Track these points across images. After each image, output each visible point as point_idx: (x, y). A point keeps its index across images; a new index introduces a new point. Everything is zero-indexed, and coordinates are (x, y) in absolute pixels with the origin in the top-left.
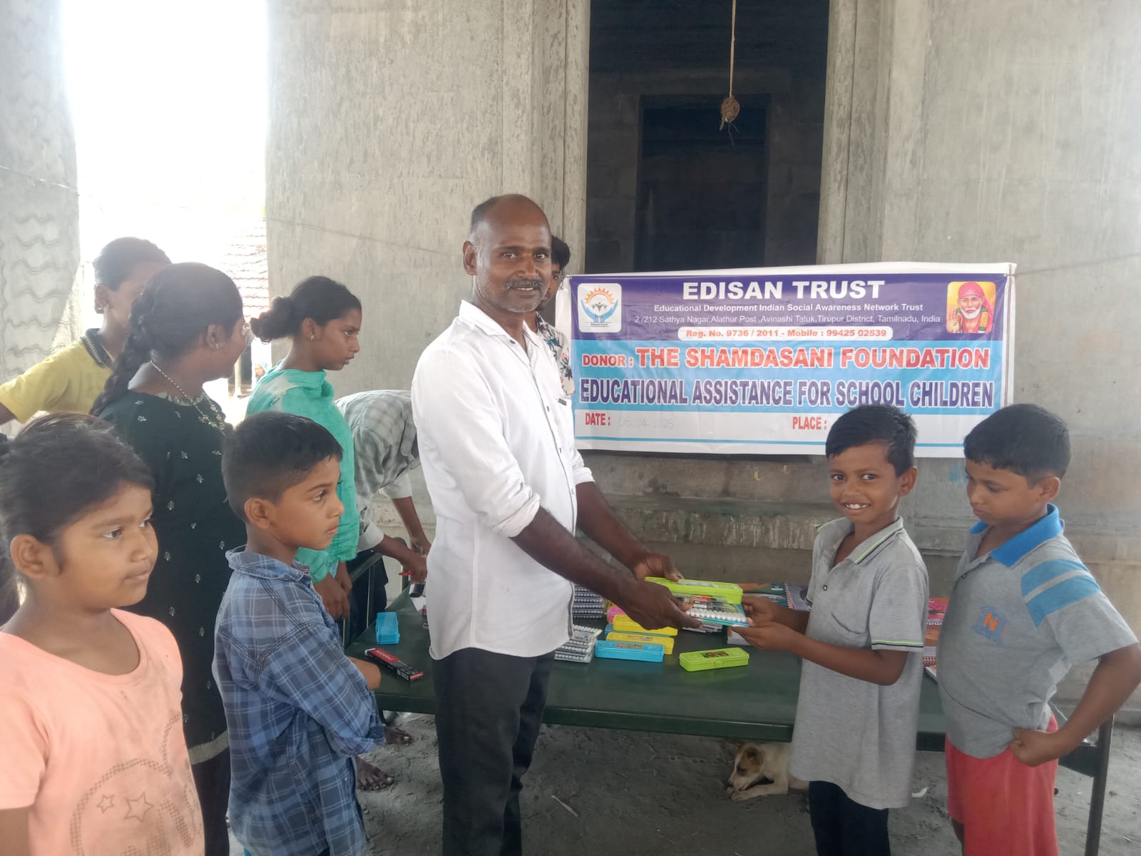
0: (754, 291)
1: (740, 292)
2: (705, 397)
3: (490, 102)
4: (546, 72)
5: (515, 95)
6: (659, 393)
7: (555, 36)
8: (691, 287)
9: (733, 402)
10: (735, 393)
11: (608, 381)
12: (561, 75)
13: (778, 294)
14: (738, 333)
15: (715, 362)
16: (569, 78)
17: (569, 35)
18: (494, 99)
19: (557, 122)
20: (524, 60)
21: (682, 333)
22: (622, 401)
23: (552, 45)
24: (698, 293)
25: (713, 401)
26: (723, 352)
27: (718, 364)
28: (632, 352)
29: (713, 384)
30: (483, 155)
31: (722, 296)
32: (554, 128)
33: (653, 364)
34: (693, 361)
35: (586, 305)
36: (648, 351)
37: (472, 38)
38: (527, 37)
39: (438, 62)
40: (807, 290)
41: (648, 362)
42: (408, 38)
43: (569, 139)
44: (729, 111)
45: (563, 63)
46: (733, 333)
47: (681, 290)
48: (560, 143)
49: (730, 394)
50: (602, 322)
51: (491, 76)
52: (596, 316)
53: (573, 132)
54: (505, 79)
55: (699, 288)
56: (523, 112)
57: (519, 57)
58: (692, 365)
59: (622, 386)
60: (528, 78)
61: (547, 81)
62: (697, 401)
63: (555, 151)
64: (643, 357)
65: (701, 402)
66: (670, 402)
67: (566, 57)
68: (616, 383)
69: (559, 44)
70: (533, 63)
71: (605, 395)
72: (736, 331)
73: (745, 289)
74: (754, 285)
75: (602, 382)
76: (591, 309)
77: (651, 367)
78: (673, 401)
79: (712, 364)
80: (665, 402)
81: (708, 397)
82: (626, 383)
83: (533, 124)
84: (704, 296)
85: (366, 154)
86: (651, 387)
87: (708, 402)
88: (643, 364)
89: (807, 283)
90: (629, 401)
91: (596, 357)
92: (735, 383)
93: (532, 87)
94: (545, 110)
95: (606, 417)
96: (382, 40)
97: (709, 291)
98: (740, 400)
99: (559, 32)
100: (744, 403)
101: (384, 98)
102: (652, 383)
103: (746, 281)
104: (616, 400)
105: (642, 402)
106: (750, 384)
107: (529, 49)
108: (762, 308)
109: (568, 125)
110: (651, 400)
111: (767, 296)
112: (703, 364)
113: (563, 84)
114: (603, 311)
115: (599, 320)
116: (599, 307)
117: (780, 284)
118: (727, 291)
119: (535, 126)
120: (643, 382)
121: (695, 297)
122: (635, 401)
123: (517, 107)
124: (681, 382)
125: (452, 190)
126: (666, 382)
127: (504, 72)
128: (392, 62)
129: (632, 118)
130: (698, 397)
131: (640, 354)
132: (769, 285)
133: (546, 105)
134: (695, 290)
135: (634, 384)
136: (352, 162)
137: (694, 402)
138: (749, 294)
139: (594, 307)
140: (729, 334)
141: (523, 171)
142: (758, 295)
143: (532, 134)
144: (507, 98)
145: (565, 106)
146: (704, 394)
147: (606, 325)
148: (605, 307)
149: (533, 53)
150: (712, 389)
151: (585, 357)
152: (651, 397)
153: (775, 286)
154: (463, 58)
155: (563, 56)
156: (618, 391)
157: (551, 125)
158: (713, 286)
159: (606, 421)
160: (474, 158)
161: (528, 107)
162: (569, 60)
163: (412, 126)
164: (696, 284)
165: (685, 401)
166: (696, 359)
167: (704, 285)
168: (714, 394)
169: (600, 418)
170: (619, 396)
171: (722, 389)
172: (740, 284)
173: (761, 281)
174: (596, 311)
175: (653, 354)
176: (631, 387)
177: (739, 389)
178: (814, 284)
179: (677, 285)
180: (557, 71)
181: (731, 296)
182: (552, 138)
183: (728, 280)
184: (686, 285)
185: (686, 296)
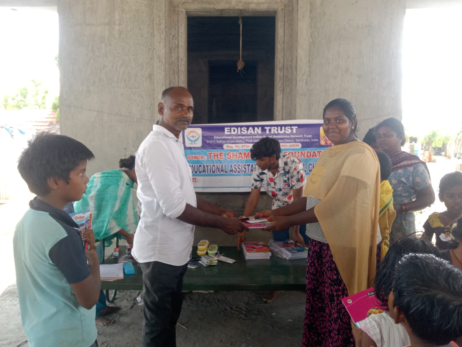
0: (251, 131)
1: (246, 131)
2: (234, 171)
3: (149, 60)
4: (170, 49)
5: (159, 57)
6: (217, 169)
7: (174, 36)
8: (228, 129)
9: (245, 172)
10: (245, 168)
11: (197, 166)
12: (176, 50)
13: (260, 132)
14: (246, 146)
15: (238, 157)
16: (179, 52)
17: (179, 36)
18: (150, 59)
19: (175, 68)
20: (162, 45)
21: (225, 146)
22: (203, 173)
23: (172, 39)
24: (231, 132)
25: (237, 172)
26: (240, 153)
27: (239, 158)
28: (206, 154)
29: (237, 165)
30: (146, 80)
31: (239, 133)
32: (174, 70)
33: (214, 158)
34: (229, 157)
35: (188, 137)
36: (212, 153)
37: (142, 36)
38: (163, 36)
39: (129, 45)
40: (270, 130)
41: (212, 158)
42: (117, 36)
43: (180, 74)
44: (240, 65)
45: (177, 46)
46: (244, 146)
47: (224, 131)
48: (176, 76)
49: (243, 169)
50: (194, 142)
51: (149, 50)
52: (192, 141)
53: (182, 72)
54: (155, 51)
55: (231, 130)
56: (162, 64)
57: (160, 43)
58: (229, 158)
59: (202, 167)
60: (163, 51)
61: (171, 53)
62: (231, 172)
63: (174, 78)
64: (210, 156)
65: (233, 172)
66: (221, 173)
67: (178, 44)
68: (200, 166)
69: (175, 39)
70: (165, 46)
71: (196, 171)
72: (245, 146)
73: (248, 130)
74: (251, 128)
75: (195, 166)
76: (190, 138)
77: (213, 159)
78: (222, 172)
79: (236, 158)
80: (219, 173)
81: (235, 171)
82: (204, 166)
83: (166, 69)
84: (233, 133)
85: (100, 79)
86: (214, 167)
87: (235, 172)
88: (210, 158)
89: (270, 128)
90: (205, 173)
91: (192, 156)
92: (245, 165)
93: (165, 55)
94: (171, 63)
95: (197, 179)
96: (106, 36)
97: (234, 130)
98: (247, 171)
99: (175, 35)
100: (249, 172)
101: (107, 58)
102: (214, 166)
103: (248, 127)
104: (200, 172)
105: (210, 173)
106: (251, 165)
107: (164, 40)
108: (254, 137)
109: (179, 69)
110: (214, 172)
111: (256, 133)
112: (233, 158)
113: (177, 54)
114: (195, 139)
115: (193, 142)
116: (193, 137)
117: (260, 128)
118: (241, 131)
119: (167, 69)
120: (210, 165)
121: (229, 133)
122: (208, 173)
123: (160, 62)
124: (225, 165)
125: (134, 93)
126: (219, 165)
127: (154, 49)
128: (110, 45)
129: (205, 69)
130: (232, 171)
131: (209, 155)
132: (256, 129)
133: (171, 61)
134: (229, 131)
135: (207, 166)
136: (94, 82)
137: (230, 172)
138: (249, 132)
139: (191, 137)
140: (242, 146)
141: (162, 86)
142: (253, 132)
143: (165, 72)
144: (155, 59)
145: (178, 62)
146: (234, 169)
147: (196, 144)
148: (196, 137)
149: (165, 42)
150: (237, 167)
151: (188, 156)
152: (214, 171)
153: (258, 128)
154: (138, 43)
155: (177, 43)
156: (201, 169)
157: (173, 69)
158: (236, 129)
159: (197, 181)
160: (143, 81)
161: (164, 62)
162: (179, 45)
163: (118, 69)
164: (229, 128)
165: (226, 172)
166: (230, 156)
167: (232, 129)
168: (238, 169)
169: (194, 179)
170: (201, 171)
171: (241, 168)
172: (246, 128)
173: (253, 127)
174: (192, 139)
175: (214, 155)
176: (206, 167)
177: (247, 167)
178: (273, 128)
179: (222, 129)
180: (175, 49)
181: (242, 132)
182: (173, 74)
183: (241, 127)
184: (226, 129)
185: (226, 133)
